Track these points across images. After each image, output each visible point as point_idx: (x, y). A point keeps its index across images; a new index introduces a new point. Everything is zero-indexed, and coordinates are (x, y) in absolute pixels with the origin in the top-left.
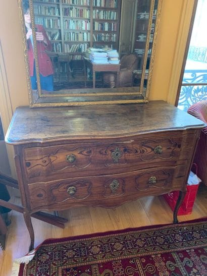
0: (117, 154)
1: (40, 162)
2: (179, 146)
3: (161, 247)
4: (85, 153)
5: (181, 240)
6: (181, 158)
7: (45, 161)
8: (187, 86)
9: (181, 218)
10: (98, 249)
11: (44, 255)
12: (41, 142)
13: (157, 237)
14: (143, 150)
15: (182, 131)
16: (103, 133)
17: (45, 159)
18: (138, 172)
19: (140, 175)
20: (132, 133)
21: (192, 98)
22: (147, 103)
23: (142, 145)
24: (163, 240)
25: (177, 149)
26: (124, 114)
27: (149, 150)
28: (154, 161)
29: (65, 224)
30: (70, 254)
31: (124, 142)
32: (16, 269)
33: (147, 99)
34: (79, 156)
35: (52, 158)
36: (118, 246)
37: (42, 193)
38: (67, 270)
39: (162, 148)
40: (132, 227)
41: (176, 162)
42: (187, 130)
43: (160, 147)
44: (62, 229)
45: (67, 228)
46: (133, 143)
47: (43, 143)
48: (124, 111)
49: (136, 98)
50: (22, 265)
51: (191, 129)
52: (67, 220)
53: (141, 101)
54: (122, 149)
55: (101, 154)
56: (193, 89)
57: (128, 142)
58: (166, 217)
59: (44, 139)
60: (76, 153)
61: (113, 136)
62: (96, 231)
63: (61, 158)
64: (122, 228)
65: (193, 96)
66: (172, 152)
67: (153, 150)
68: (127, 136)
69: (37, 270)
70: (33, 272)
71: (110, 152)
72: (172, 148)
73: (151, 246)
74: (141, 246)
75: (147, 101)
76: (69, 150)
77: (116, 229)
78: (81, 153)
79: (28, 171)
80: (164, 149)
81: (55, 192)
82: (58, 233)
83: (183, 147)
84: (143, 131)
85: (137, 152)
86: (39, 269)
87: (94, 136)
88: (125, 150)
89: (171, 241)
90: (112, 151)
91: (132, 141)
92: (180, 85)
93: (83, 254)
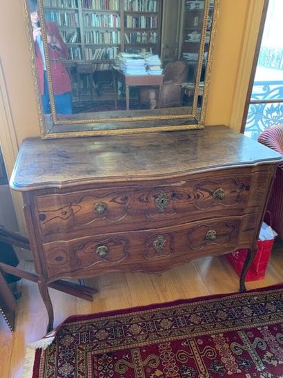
0: (162, 201)
1: (58, 214)
2: (248, 188)
3: (224, 325)
4: (119, 200)
5: (250, 314)
6: (250, 204)
7: (66, 213)
8: (257, 105)
9: (250, 285)
10: (140, 328)
11: (67, 337)
12: (60, 186)
13: (217, 310)
14: (198, 195)
15: (251, 167)
16: (143, 173)
17: (65, 209)
18: (192, 224)
19: (193, 229)
20: (182, 172)
21: (264, 120)
22: (202, 129)
23: (197, 188)
24: (226, 315)
25: (245, 193)
26: (171, 146)
27: (207, 194)
28: (213, 209)
29: (94, 296)
30: (102, 335)
31: (172, 185)
32: (31, 356)
33: (202, 124)
34: (111, 205)
35: (75, 208)
36: (166, 324)
37: (62, 255)
38: (99, 356)
39: (224, 192)
40: (184, 298)
41: (242, 210)
42: (259, 165)
43: (221, 190)
44: (90, 303)
45: (96, 300)
46: (184, 186)
47: (62, 188)
48: (171, 141)
49: (187, 122)
50: (38, 351)
51: (264, 165)
52: (96, 291)
53: (194, 126)
54: (170, 194)
55: (140, 201)
56: (266, 108)
57: (178, 184)
58: (229, 284)
59: (63, 183)
60: (107, 201)
61: (158, 176)
62: (135, 305)
63: (86, 207)
64: (170, 299)
65: (266, 118)
66: (238, 196)
67: (211, 194)
68: (175, 176)
69: (58, 358)
70: (53, 359)
71: (153, 199)
72: (238, 191)
73: (210, 323)
74: (197, 322)
75: (202, 127)
76: (98, 197)
77: (163, 301)
78: (113, 200)
79: (43, 226)
80: (227, 192)
81: (80, 254)
82: (84, 308)
83: (252, 190)
84: (197, 169)
85: (189, 197)
86: (61, 355)
87: (131, 177)
88: (174, 195)
89: (236, 315)
90: (156, 197)
91: (183, 182)
92: (248, 103)
93: (119, 335)
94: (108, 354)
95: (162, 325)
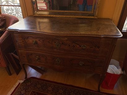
0: (58, 45)
4: (41, 41)
6: (100, 55)
7: (23, 41)
11: (29, 83)
14: (74, 46)
22: (96, 19)
23: (73, 42)
25: (97, 49)
27: (78, 46)
28: (82, 53)
31: (62, 39)
33: (96, 17)
34: (39, 42)
35: (26, 41)
37: (25, 56)
39: (86, 47)
41: (97, 57)
42: (103, 37)
43: (85, 45)
45: (44, 74)
49: (89, 15)
53: (93, 17)
55: (49, 43)
57: (64, 39)
60: (37, 40)
61: (55, 34)
63: (30, 41)
66: (94, 50)
67: (80, 46)
71: (54, 43)
72: (94, 47)
75: (96, 18)
78: (39, 40)
80: (88, 47)
83: (101, 48)
85: (70, 46)
88: (62, 43)
90: (55, 42)
91: (66, 39)
94: (37, 93)
95: (59, 91)
